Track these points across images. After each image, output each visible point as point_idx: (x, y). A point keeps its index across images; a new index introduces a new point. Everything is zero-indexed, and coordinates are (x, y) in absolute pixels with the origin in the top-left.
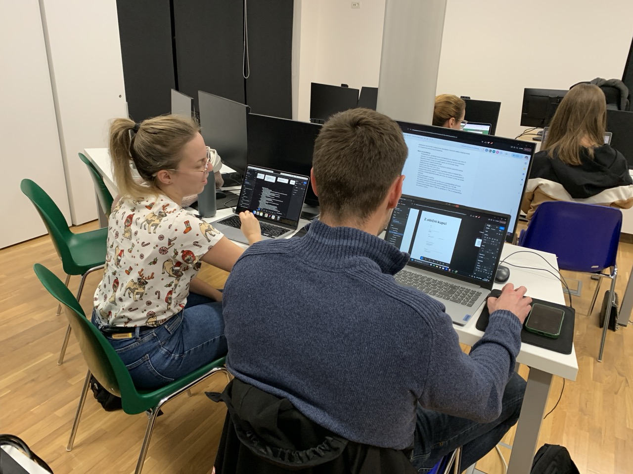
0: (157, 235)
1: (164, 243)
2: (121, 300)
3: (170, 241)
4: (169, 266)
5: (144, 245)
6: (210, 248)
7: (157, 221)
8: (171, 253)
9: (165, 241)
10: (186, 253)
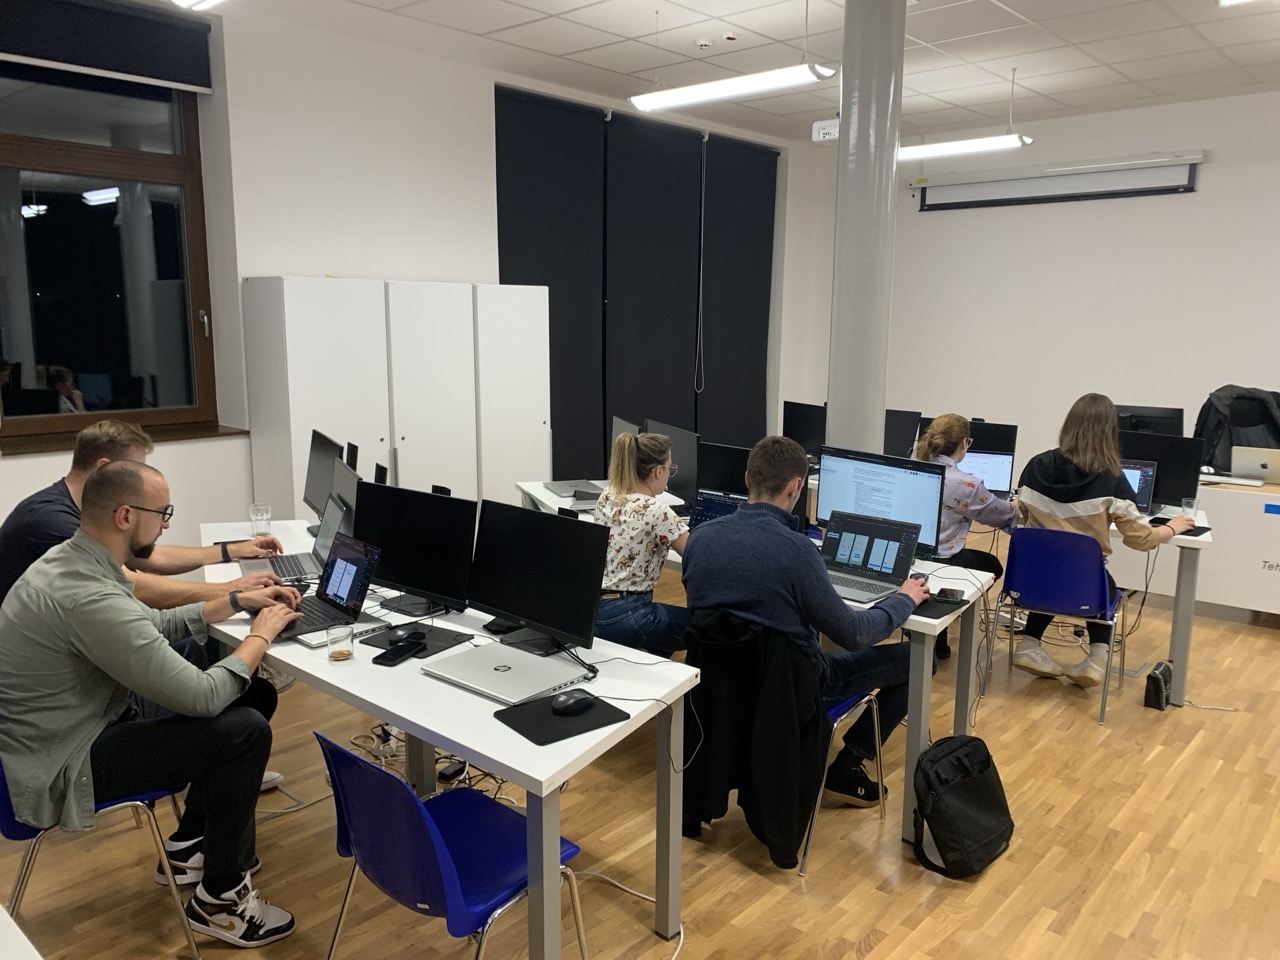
0: (644, 522)
1: (649, 528)
2: (613, 572)
3: (653, 526)
4: (651, 546)
5: (633, 529)
6: (680, 535)
7: (643, 512)
8: (653, 534)
9: (650, 527)
10: (663, 538)
